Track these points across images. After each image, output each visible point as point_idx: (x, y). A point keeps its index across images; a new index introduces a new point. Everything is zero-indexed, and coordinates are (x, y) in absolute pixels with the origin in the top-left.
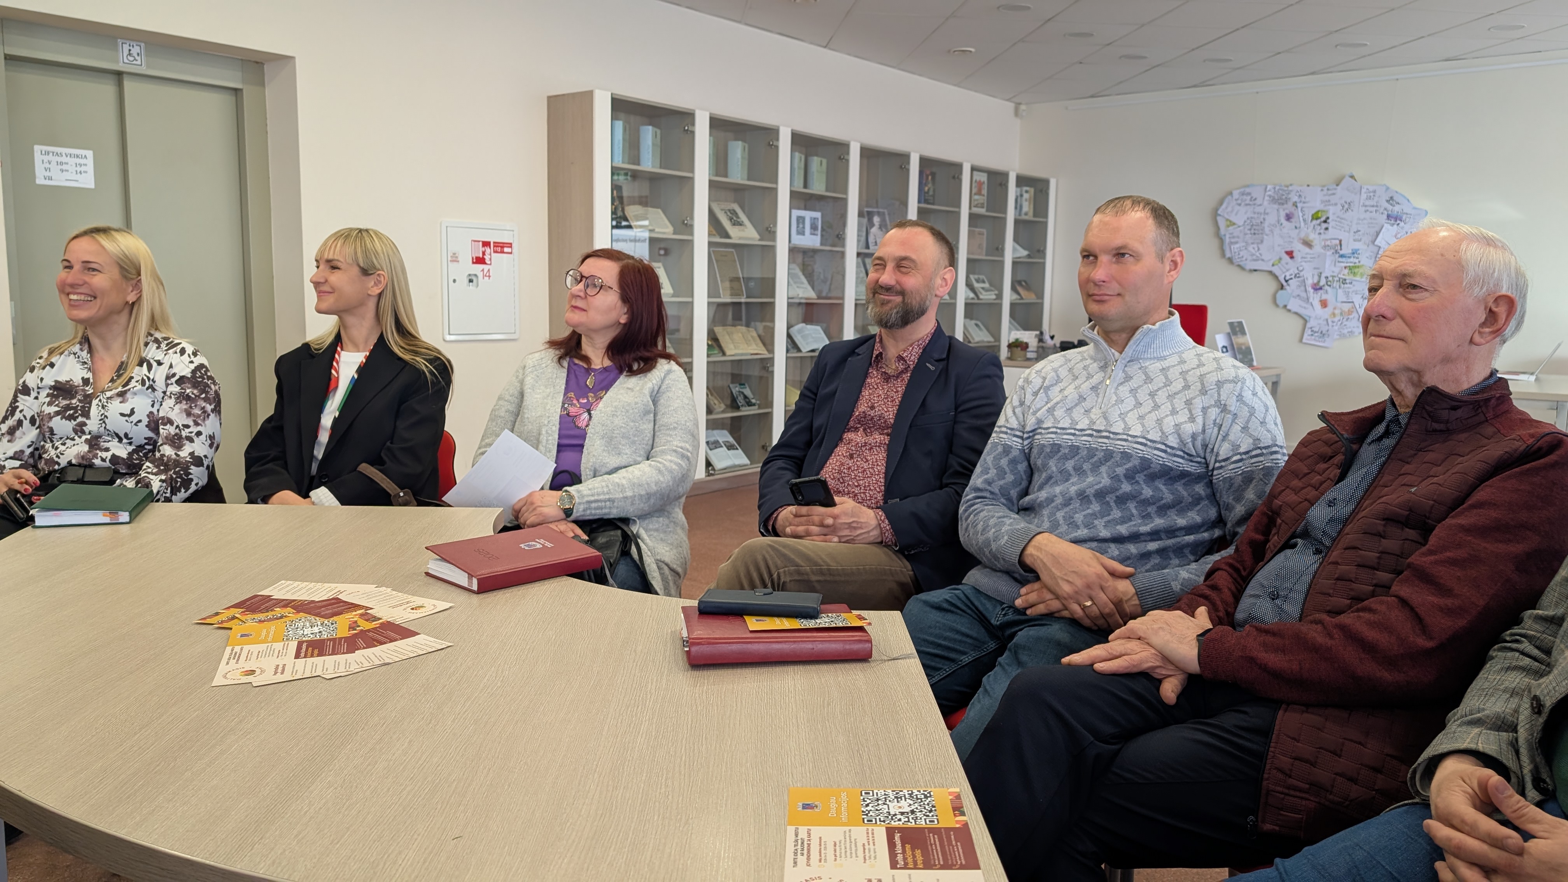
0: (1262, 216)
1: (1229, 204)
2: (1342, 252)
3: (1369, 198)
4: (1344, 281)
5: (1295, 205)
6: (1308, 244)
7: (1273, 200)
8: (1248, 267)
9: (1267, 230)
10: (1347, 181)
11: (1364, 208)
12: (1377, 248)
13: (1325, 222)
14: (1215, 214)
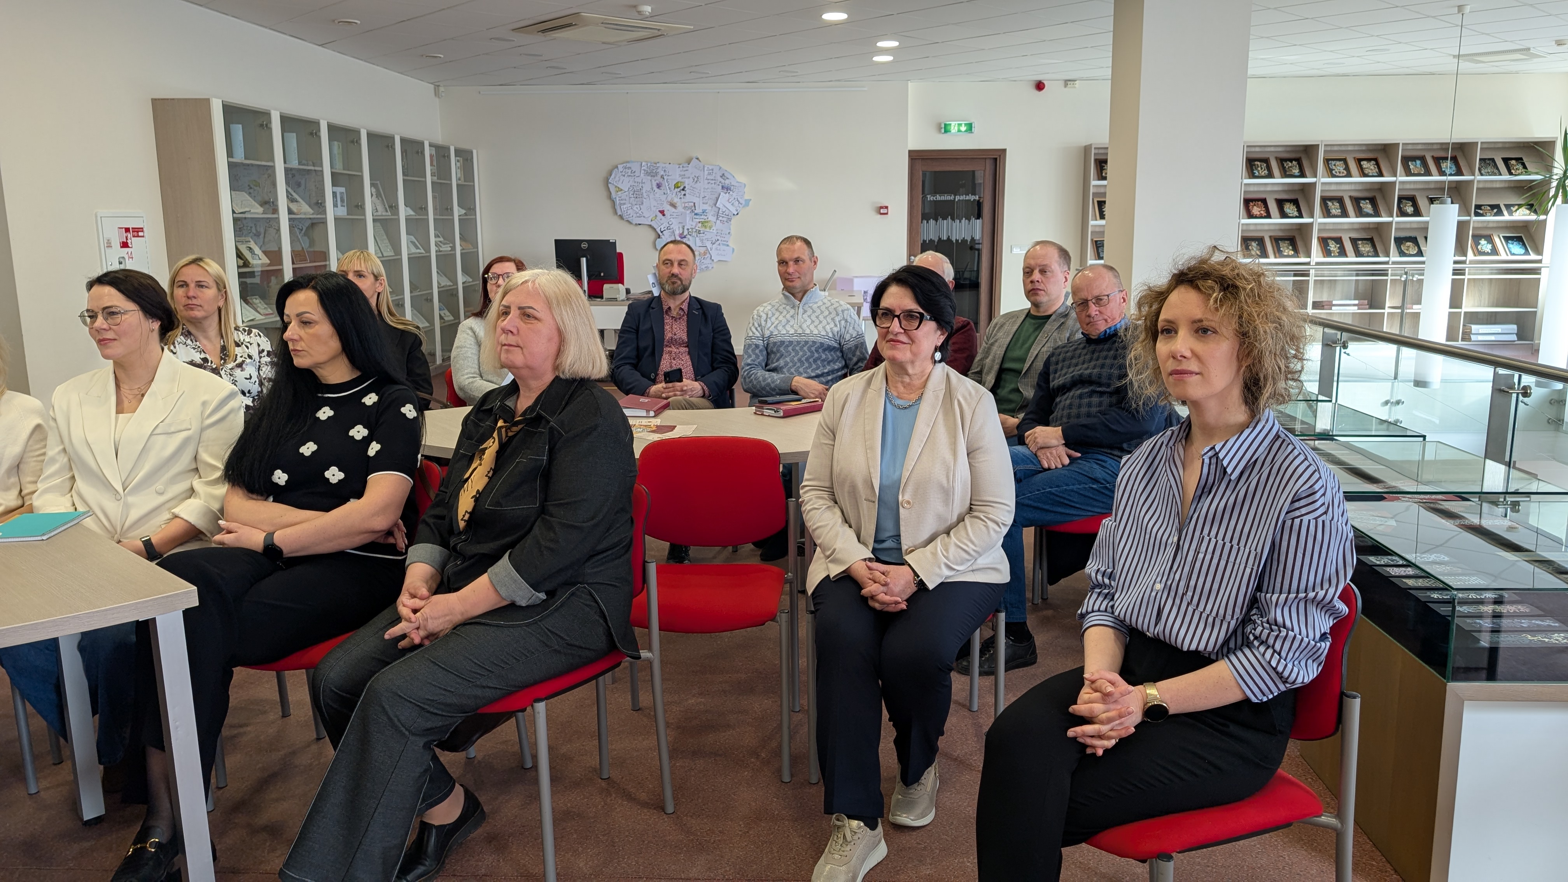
0: (641, 185)
1: (616, 175)
2: (696, 212)
3: (709, 174)
4: (699, 232)
5: (662, 177)
6: (673, 205)
7: (647, 173)
8: (634, 223)
9: (645, 194)
10: (694, 161)
11: (707, 181)
12: (717, 209)
13: (683, 190)
14: (607, 182)
